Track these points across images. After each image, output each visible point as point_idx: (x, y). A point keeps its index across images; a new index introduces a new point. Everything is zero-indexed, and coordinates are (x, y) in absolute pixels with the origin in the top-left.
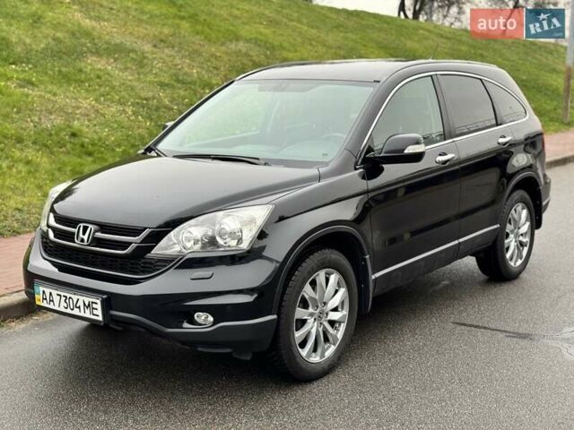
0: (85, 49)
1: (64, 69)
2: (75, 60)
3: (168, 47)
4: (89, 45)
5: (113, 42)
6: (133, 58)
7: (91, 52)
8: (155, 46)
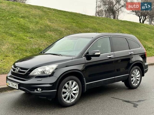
0: (47, 30)
1: (41, 35)
2: (44, 32)
3: (69, 30)
4: (49, 29)
5: (55, 28)
6: (59, 32)
7: (49, 31)
8: (65, 29)
